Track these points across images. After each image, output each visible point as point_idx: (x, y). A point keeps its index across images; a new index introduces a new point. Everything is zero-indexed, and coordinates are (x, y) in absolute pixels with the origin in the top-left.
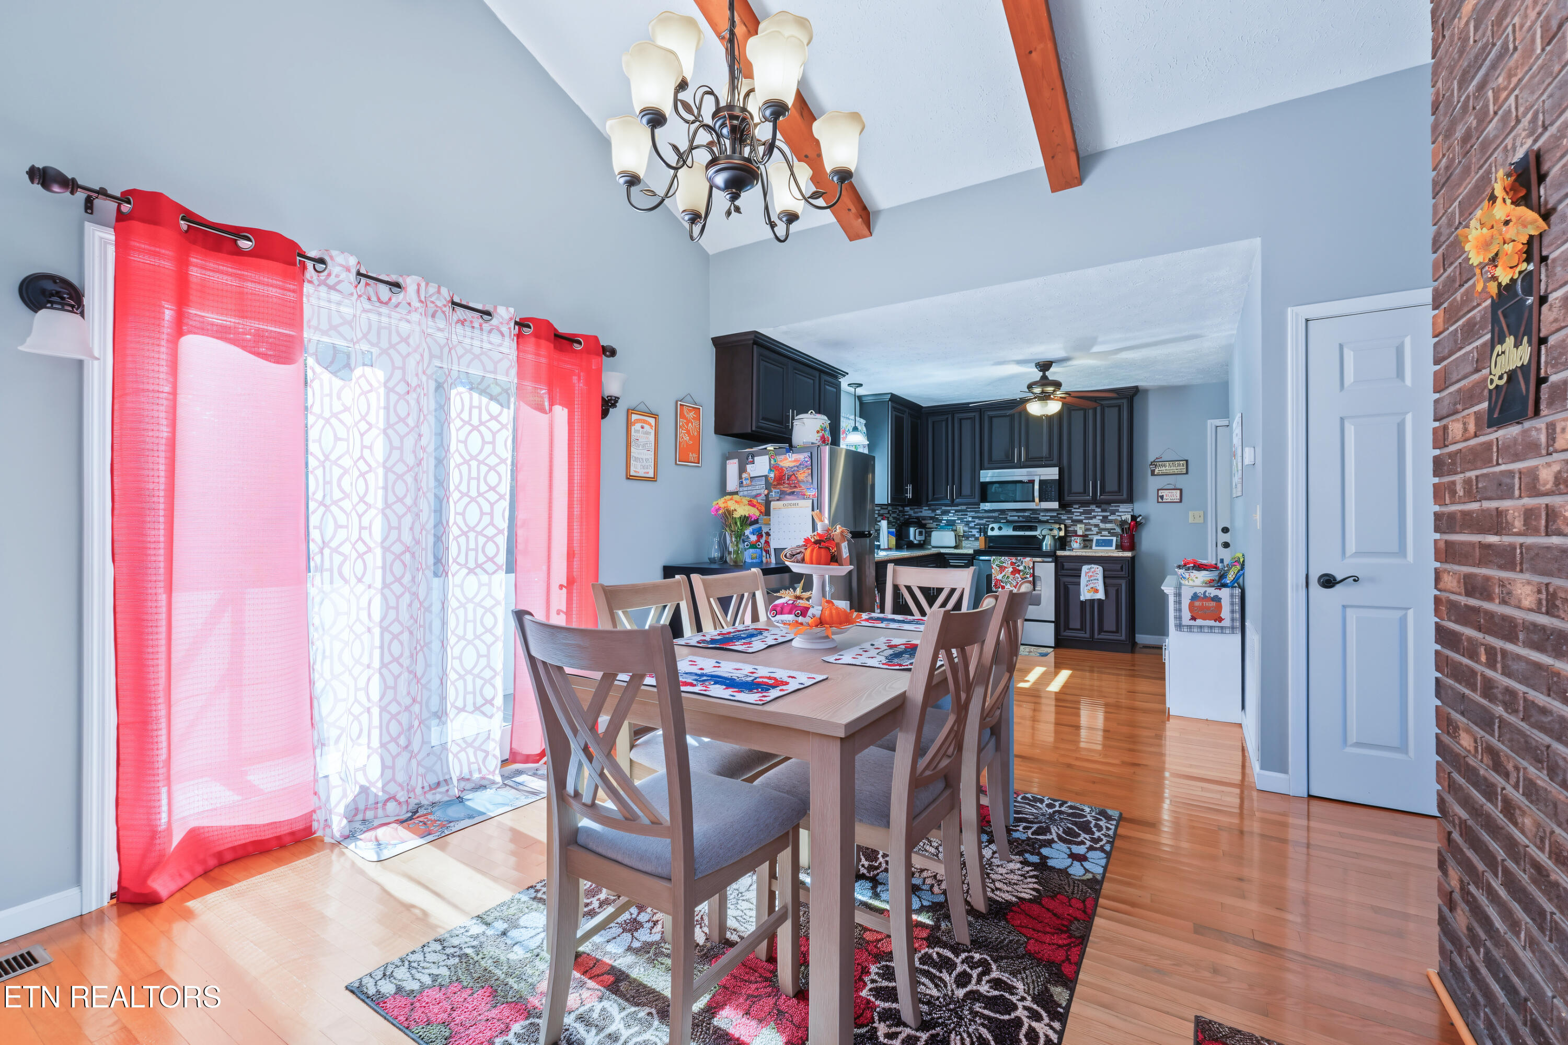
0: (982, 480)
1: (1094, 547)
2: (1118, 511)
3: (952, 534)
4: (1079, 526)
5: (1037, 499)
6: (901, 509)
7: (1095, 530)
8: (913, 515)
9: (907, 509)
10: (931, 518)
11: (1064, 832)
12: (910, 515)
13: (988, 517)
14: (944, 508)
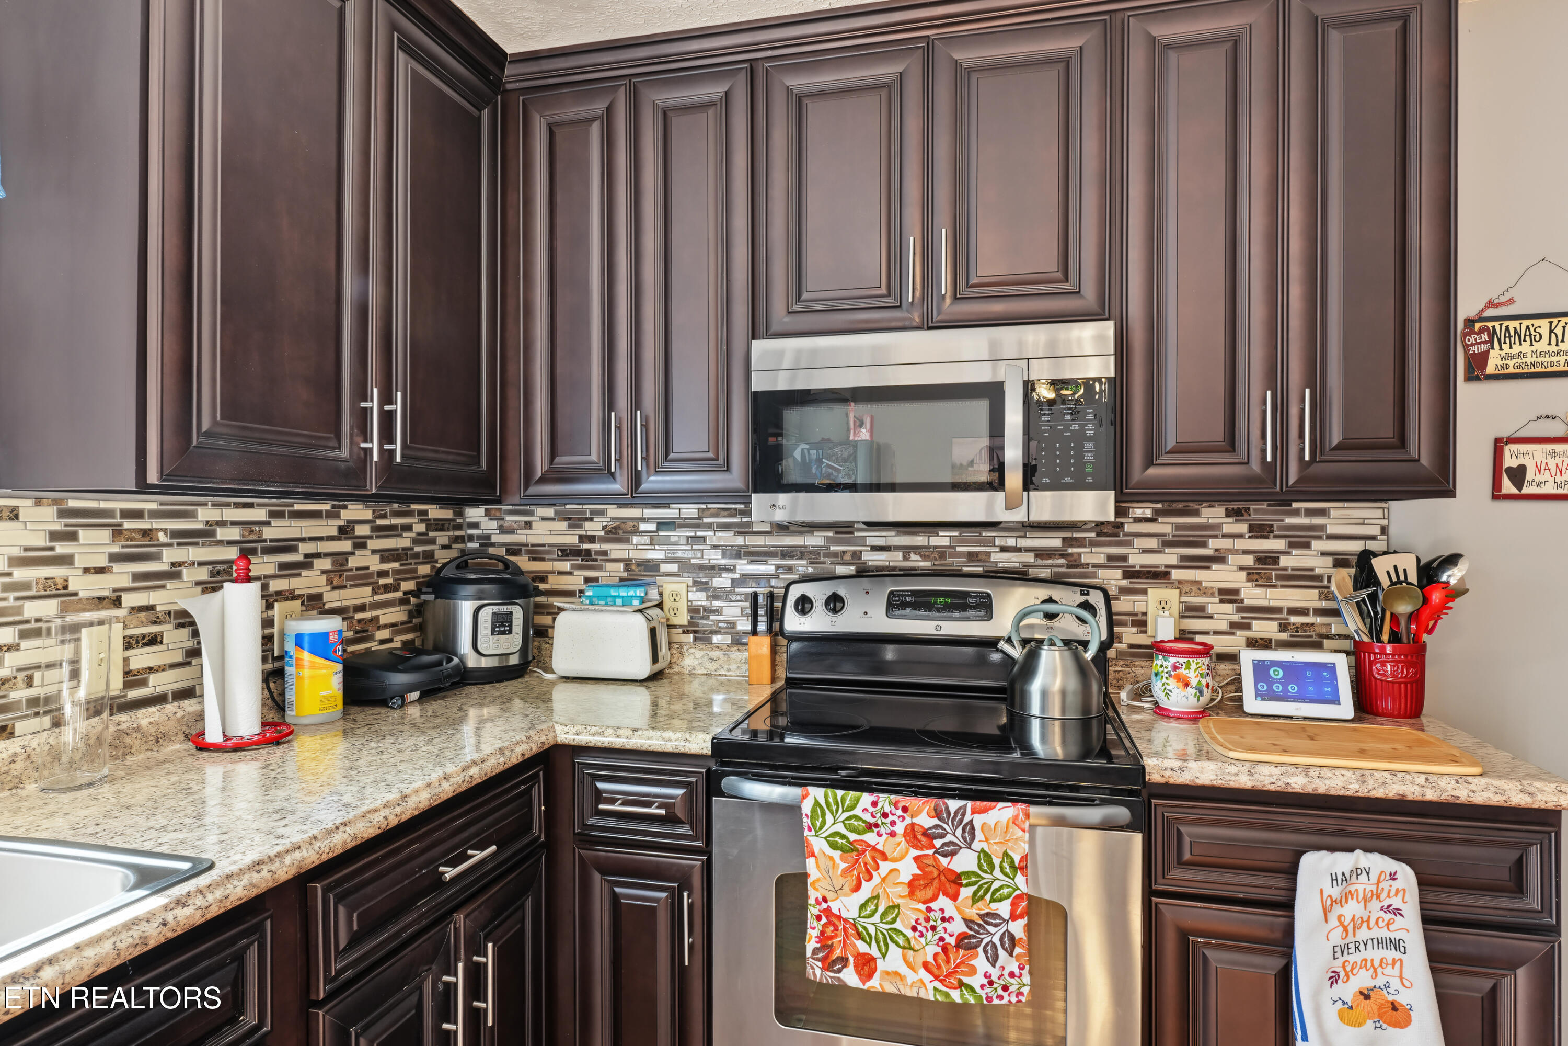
0: (758, 384)
1: (1251, 704)
2: (1318, 532)
3: (639, 624)
4: (1156, 593)
5: (1014, 479)
6: (435, 512)
7: (1225, 613)
8: (497, 538)
9: (474, 513)
10: (567, 552)
12: (486, 541)
13: (787, 553)
14: (613, 512)
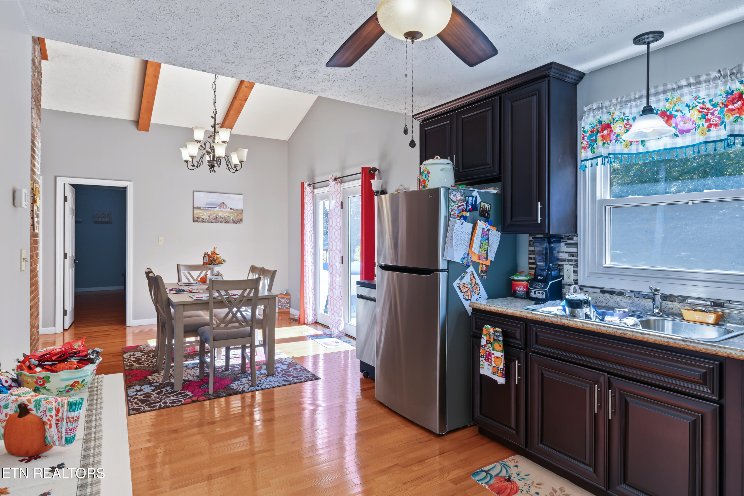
11: (151, 396)
